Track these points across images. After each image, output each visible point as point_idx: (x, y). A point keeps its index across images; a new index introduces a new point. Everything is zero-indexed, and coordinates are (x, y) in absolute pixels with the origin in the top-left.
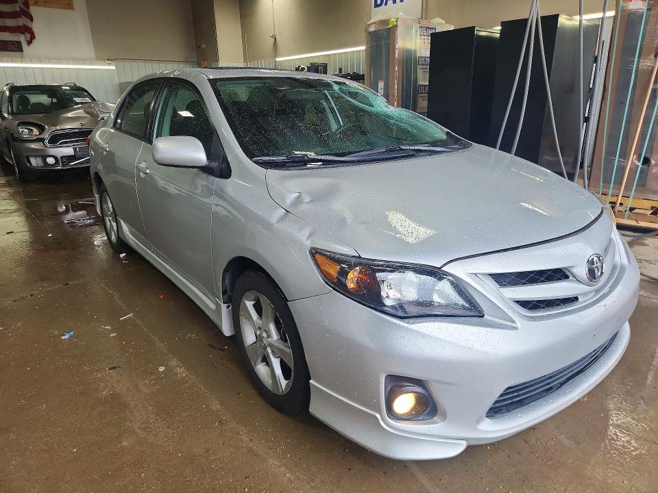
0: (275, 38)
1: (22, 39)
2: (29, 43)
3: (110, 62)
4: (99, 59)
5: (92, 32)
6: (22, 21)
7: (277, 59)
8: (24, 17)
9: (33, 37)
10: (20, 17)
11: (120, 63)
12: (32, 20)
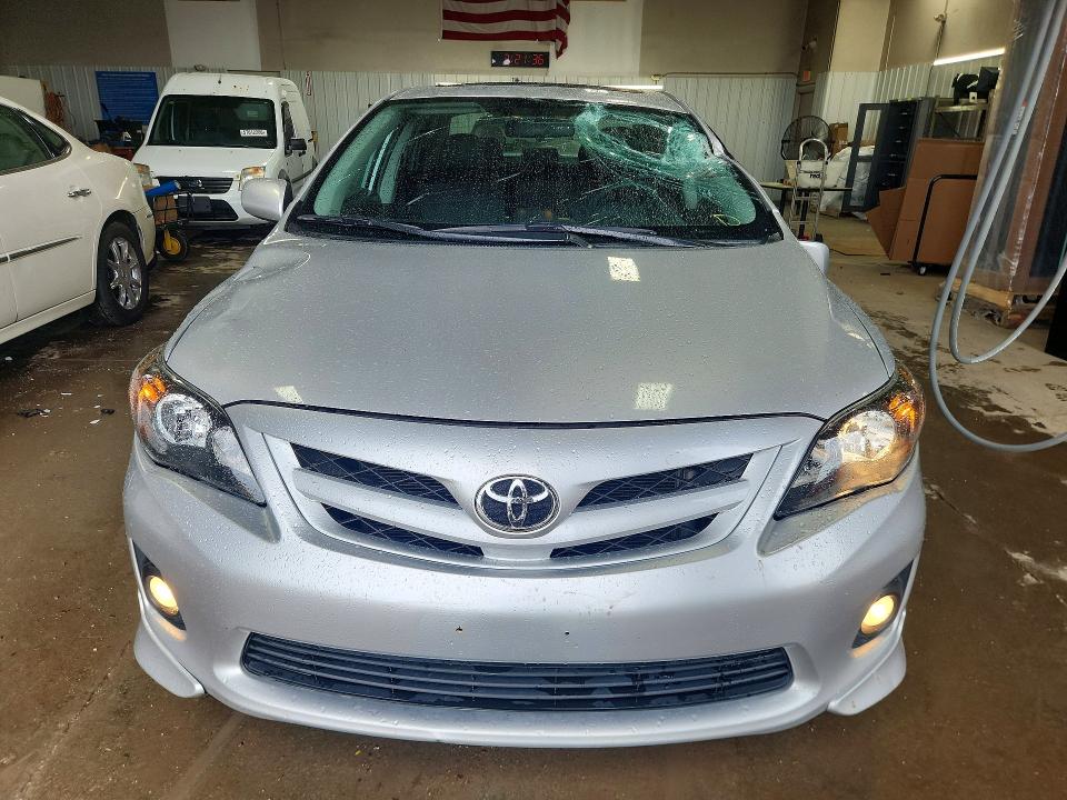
0: (944, 22)
1: (552, 48)
2: (559, 54)
3: (657, 79)
4: (644, 73)
5: (643, 34)
6: (553, 24)
7: (937, 63)
8: (559, 17)
9: (564, 46)
10: (555, 18)
11: (671, 80)
12: (568, 22)
